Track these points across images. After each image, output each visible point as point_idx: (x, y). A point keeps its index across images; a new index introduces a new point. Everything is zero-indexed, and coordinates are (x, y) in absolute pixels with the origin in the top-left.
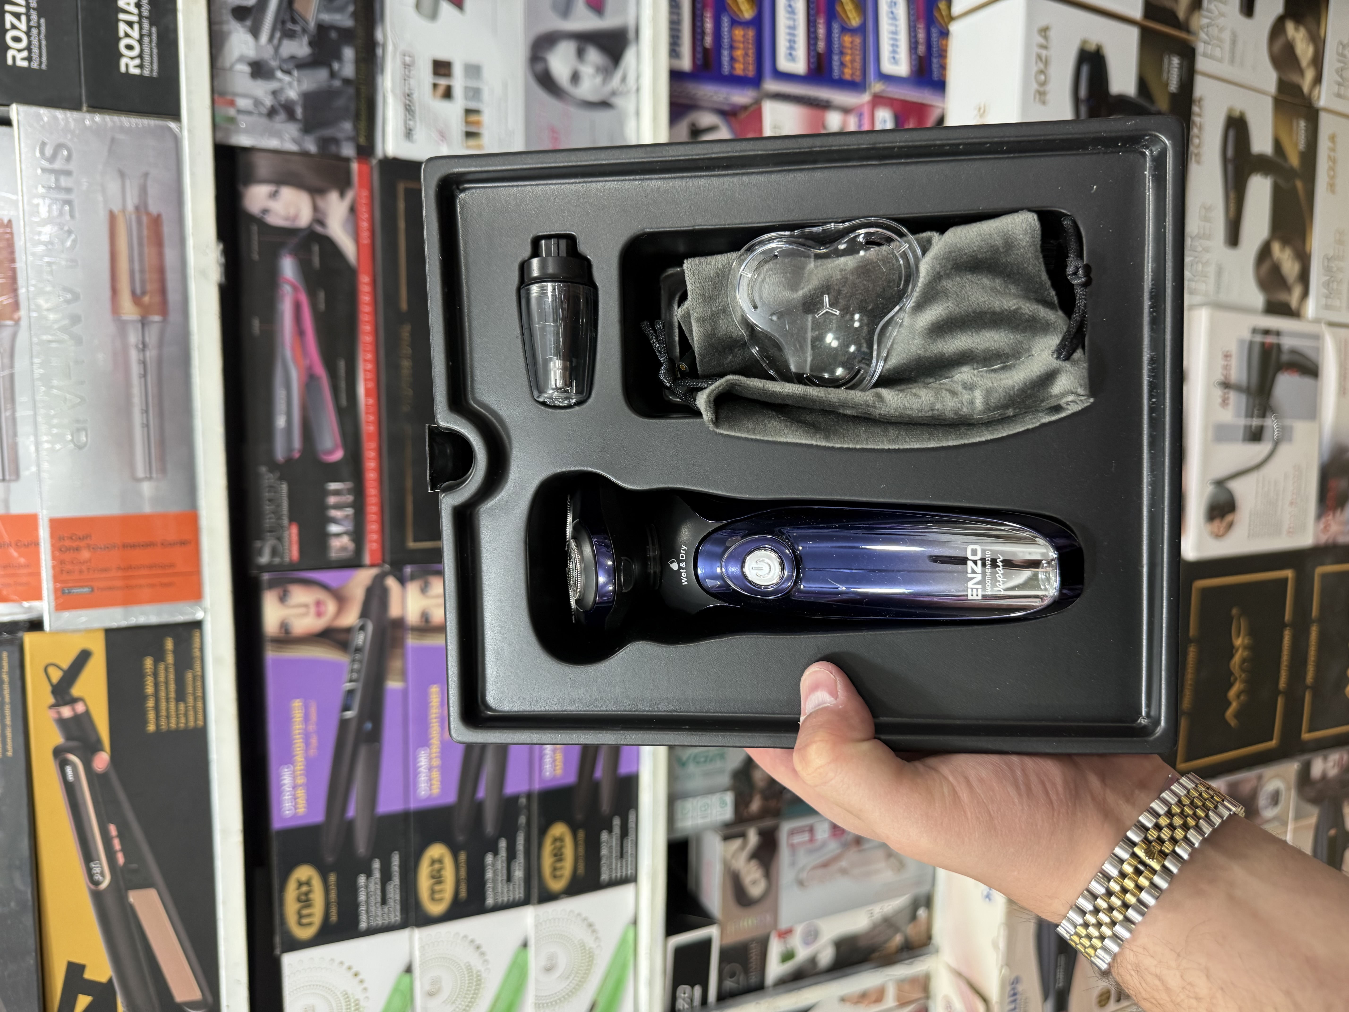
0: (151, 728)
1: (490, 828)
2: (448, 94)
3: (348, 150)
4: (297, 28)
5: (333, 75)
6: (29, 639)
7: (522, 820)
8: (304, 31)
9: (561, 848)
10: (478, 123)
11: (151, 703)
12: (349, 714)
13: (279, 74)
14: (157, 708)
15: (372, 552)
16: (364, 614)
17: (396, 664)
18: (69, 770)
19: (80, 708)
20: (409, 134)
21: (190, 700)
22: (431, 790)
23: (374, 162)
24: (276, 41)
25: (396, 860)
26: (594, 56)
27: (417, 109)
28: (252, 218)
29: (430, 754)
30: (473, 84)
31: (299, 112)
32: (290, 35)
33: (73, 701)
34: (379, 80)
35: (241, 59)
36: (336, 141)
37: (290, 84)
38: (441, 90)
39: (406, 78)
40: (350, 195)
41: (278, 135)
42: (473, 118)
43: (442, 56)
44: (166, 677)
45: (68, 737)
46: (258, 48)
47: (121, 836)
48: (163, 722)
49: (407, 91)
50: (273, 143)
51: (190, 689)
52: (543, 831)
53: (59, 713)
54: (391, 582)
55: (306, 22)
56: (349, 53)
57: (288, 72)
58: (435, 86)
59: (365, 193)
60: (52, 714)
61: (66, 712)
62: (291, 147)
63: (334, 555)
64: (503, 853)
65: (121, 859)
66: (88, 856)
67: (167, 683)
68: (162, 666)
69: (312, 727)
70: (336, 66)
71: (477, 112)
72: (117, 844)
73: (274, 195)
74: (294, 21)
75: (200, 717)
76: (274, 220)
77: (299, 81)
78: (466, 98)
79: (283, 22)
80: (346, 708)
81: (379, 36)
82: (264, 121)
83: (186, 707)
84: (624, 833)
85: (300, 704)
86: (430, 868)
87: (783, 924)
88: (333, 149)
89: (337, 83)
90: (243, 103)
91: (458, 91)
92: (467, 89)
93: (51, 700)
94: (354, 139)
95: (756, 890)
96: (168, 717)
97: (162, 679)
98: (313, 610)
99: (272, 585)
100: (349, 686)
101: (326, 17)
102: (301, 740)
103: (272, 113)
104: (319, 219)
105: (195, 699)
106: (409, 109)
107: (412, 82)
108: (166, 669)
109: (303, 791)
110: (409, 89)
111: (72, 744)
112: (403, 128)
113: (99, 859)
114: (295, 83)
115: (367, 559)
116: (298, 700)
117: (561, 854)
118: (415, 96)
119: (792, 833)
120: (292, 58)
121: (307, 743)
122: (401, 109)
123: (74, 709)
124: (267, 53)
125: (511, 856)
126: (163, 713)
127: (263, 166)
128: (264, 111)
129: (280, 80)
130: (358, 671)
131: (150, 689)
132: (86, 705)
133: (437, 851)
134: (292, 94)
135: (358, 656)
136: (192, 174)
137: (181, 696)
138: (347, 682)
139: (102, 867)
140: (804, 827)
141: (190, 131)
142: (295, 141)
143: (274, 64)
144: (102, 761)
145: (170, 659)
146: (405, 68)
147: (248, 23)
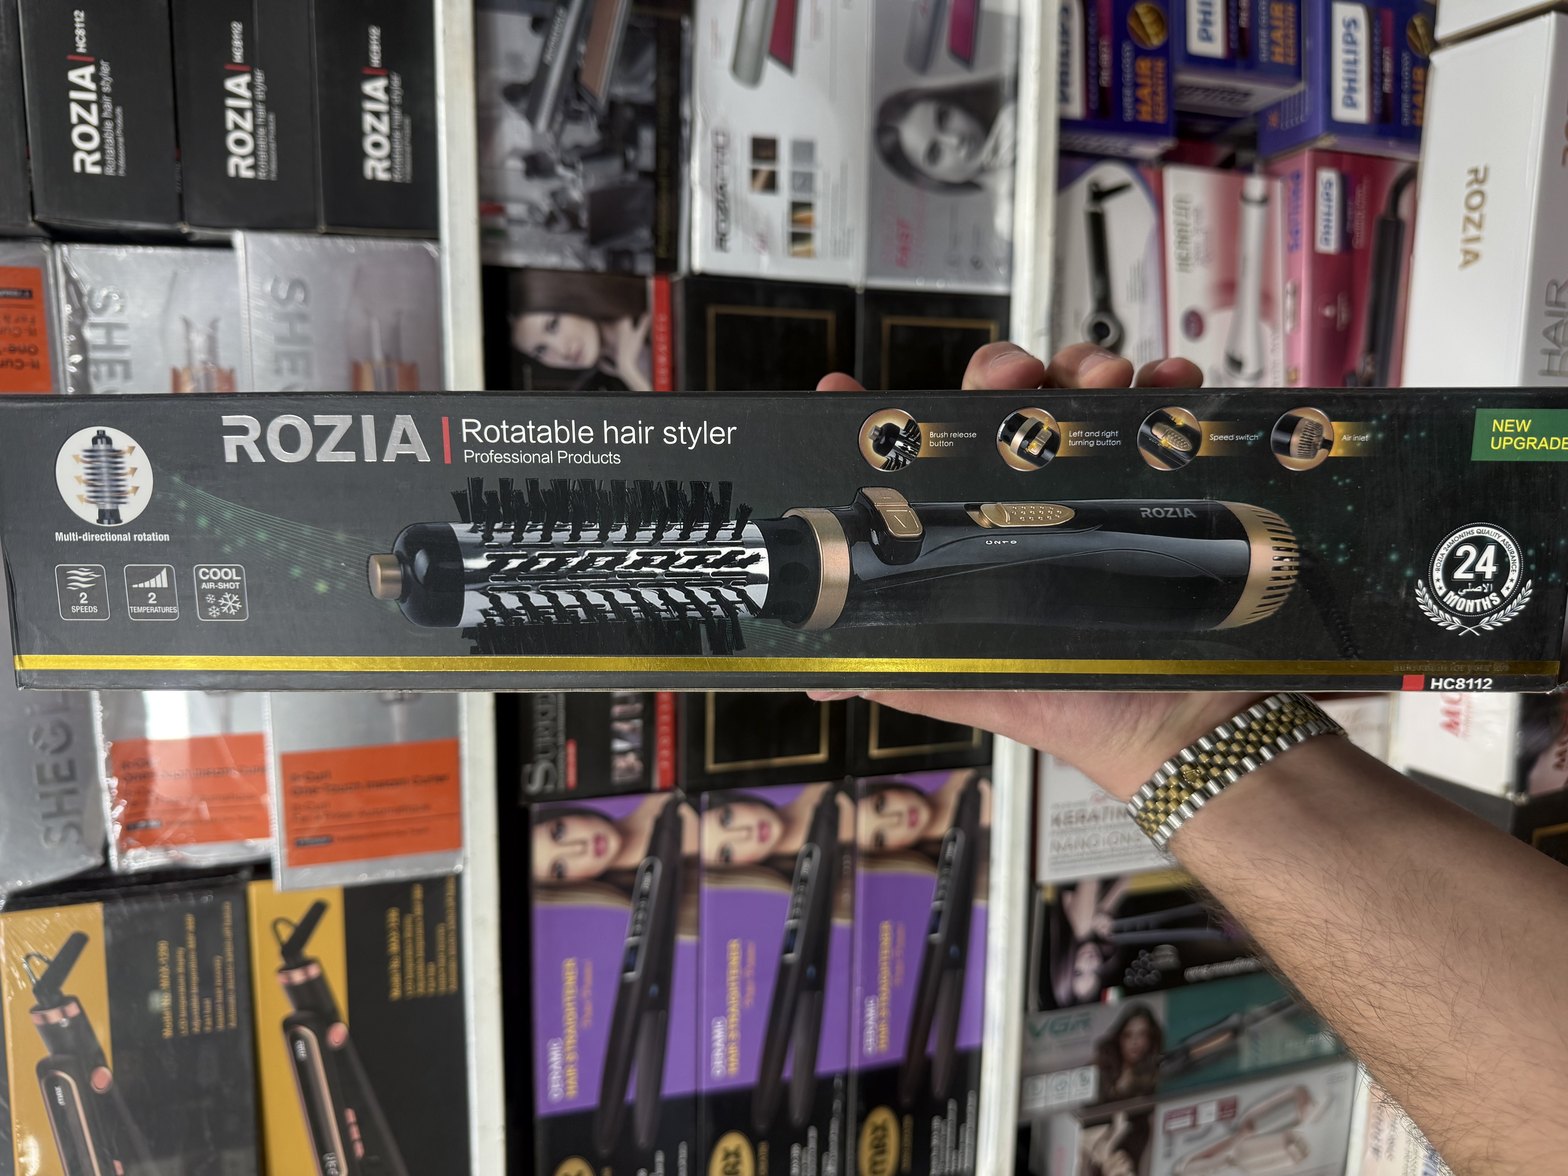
0: (396, 993)
1: (797, 1112)
2: (771, 184)
3: (644, 265)
4: (584, 108)
5: (627, 166)
6: (256, 890)
7: (837, 1105)
8: (593, 110)
9: (884, 1136)
10: (808, 221)
11: (395, 964)
12: (631, 975)
13: (561, 170)
14: (402, 970)
15: (663, 773)
16: (653, 851)
17: (690, 913)
18: (301, 1047)
19: (313, 971)
20: (721, 241)
21: (442, 961)
22: (727, 1068)
23: (676, 278)
24: (556, 126)
25: (683, 1153)
26: (958, 121)
27: (732, 206)
28: (524, 359)
29: (728, 1025)
30: (802, 168)
31: (584, 218)
32: (574, 116)
33: (304, 963)
34: (685, 170)
35: (515, 152)
36: (629, 254)
37: (573, 182)
38: (762, 178)
39: (718, 165)
40: (645, 322)
41: (558, 250)
42: (802, 214)
43: (765, 131)
44: (414, 932)
45: (300, 1007)
46: (535, 136)
47: (360, 1123)
48: (409, 987)
49: (719, 182)
50: (552, 260)
51: (441, 947)
52: (862, 1118)
53: (289, 978)
54: (686, 812)
55: (594, 98)
56: (647, 136)
57: (571, 166)
58: (755, 173)
59: (663, 318)
60: (280, 980)
61: (298, 977)
62: (573, 264)
63: (617, 778)
64: (812, 1144)
65: (359, 1150)
66: (322, 1147)
67: (414, 939)
68: (408, 920)
69: (587, 992)
70: (631, 154)
71: (808, 206)
72: (355, 1133)
73: (552, 327)
74: (580, 98)
75: (454, 979)
76: (553, 360)
77: (585, 177)
78: (794, 188)
79: (567, 102)
80: (628, 968)
81: (686, 111)
82: (541, 232)
83: (437, 970)
84: (961, 1118)
85: (573, 964)
86: (724, 1163)
88: (626, 264)
89: (632, 177)
90: (515, 210)
91: (784, 179)
92: (794, 175)
93: (279, 962)
94: (653, 251)
96: (415, 981)
97: (408, 934)
98: (591, 847)
99: (543, 818)
100: (631, 940)
101: (621, 91)
102: (573, 1009)
103: (550, 221)
104: (608, 356)
105: (448, 959)
106: (722, 207)
107: (726, 169)
108: (414, 923)
109: (574, 1070)
110: (723, 179)
111: (305, 1014)
112: (715, 233)
113: (333, 1150)
114: (580, 181)
115: (657, 782)
116: (571, 960)
117: (884, 1145)
118: (730, 188)
119: (1170, 1117)
120: (577, 147)
121: (580, 1012)
122: (711, 208)
123: (306, 973)
124: (547, 143)
125: (823, 1146)
126: (410, 975)
127: (538, 290)
128: (541, 219)
129: (561, 178)
130: (643, 922)
131: (394, 947)
132: (321, 967)
133: (733, 1142)
134: (576, 195)
135: (643, 904)
136: (455, 310)
137: (431, 956)
138: (630, 936)
139: (337, 1159)
140: (1187, 1109)
141: (452, 255)
142: (578, 256)
143: (554, 156)
144: (339, 1034)
145: (419, 910)
146: (718, 151)
147: (524, 105)
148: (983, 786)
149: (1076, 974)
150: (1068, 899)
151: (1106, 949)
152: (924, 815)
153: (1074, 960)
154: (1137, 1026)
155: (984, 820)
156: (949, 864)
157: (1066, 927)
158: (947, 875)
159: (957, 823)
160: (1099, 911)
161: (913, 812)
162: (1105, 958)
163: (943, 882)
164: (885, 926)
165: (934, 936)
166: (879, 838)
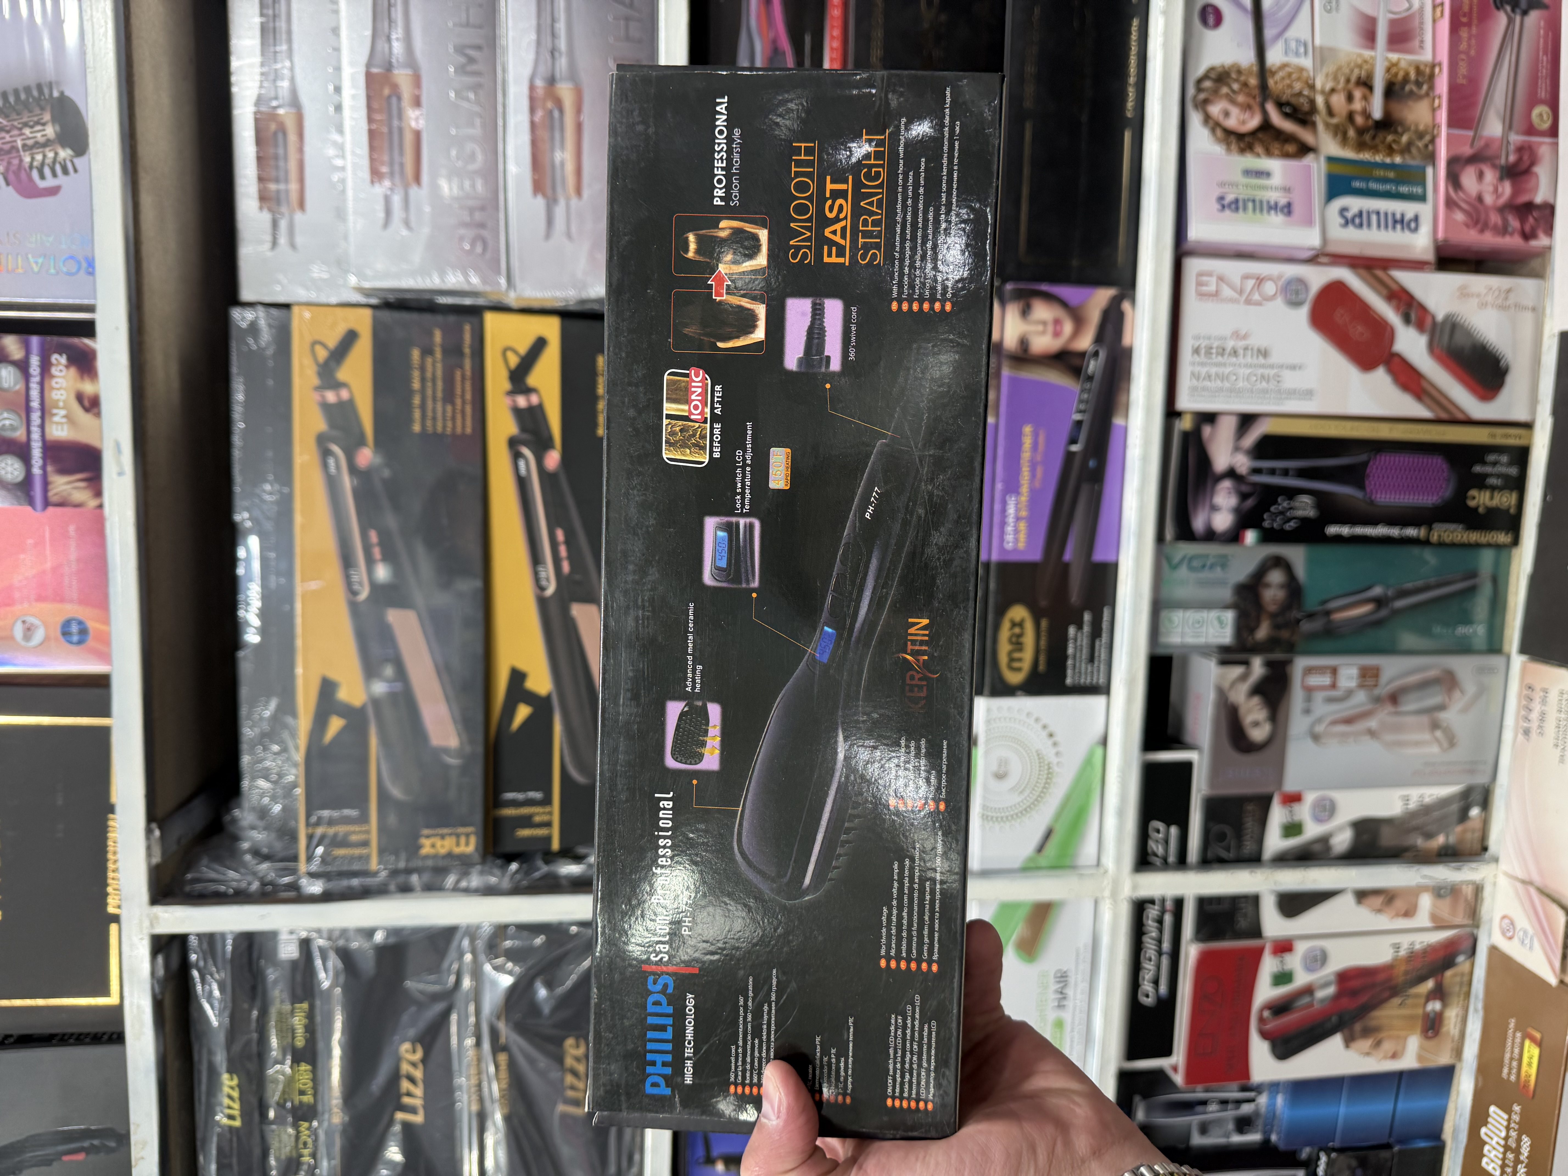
0: (601, 431)
6: (490, 321)
9: (1021, 634)
11: (599, 404)
18: (522, 464)
19: (534, 399)
33: (528, 391)
45: (523, 430)
47: (567, 542)
52: (1001, 611)
53: (515, 402)
60: (508, 401)
61: (522, 402)
65: (566, 567)
66: (536, 558)
72: (563, 552)
84: (1096, 632)
87: (1290, 785)
93: (507, 386)
95: (1258, 734)
111: (526, 437)
113: (545, 562)
117: (1021, 642)
119: (1309, 671)
123: (529, 400)
131: (602, 390)
132: (540, 396)
139: (545, 572)
140: (1326, 667)
144: (553, 459)
148: (1126, 306)
149: (1214, 508)
150: (1207, 430)
151: (1245, 489)
152: (1068, 327)
153: (1212, 493)
154: (1276, 577)
155: (1126, 341)
156: (1090, 378)
157: (1205, 460)
158: (1089, 391)
159: (1099, 339)
160: (1237, 449)
161: (1057, 322)
162: (1244, 497)
163: (1085, 396)
164: (1028, 429)
165: (1075, 448)
166: (1024, 343)
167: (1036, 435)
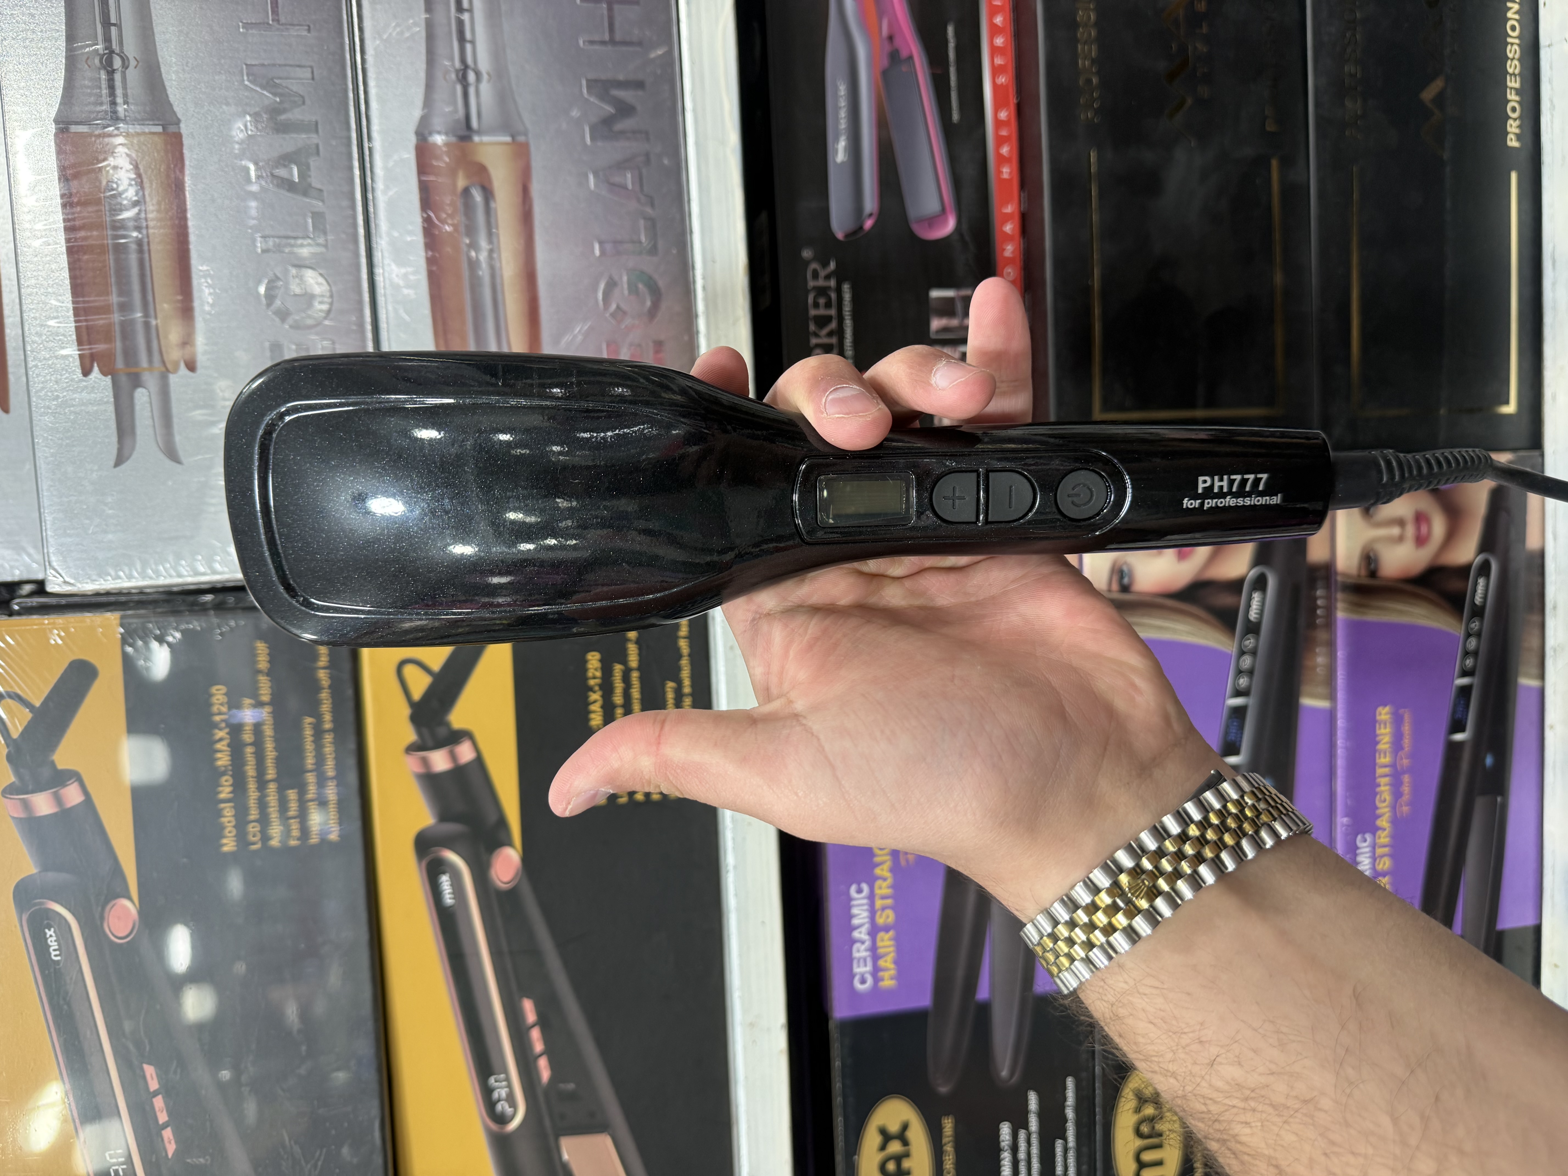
19: (465, 753)
25: (1069, 1095)
33: (452, 739)
44: (627, 696)
45: (444, 816)
47: (544, 1022)
53: (425, 762)
60: (413, 765)
61: (440, 761)
65: (544, 1069)
66: (485, 1065)
67: (626, 708)
68: (617, 671)
72: (536, 1040)
86: (1137, 1116)
93: (410, 735)
97: (617, 699)
108: (626, 679)
109: (891, 943)
111: (450, 828)
113: (505, 1071)
123: (453, 757)
131: (596, 720)
132: (476, 746)
139: (510, 1086)
144: (507, 865)
145: (633, 657)
152: (1438, 526)
156: (1478, 612)
158: (1477, 633)
161: (1421, 519)
163: (1472, 643)
164: (1384, 713)
165: (1459, 737)
166: (1370, 560)
167: (1397, 721)
